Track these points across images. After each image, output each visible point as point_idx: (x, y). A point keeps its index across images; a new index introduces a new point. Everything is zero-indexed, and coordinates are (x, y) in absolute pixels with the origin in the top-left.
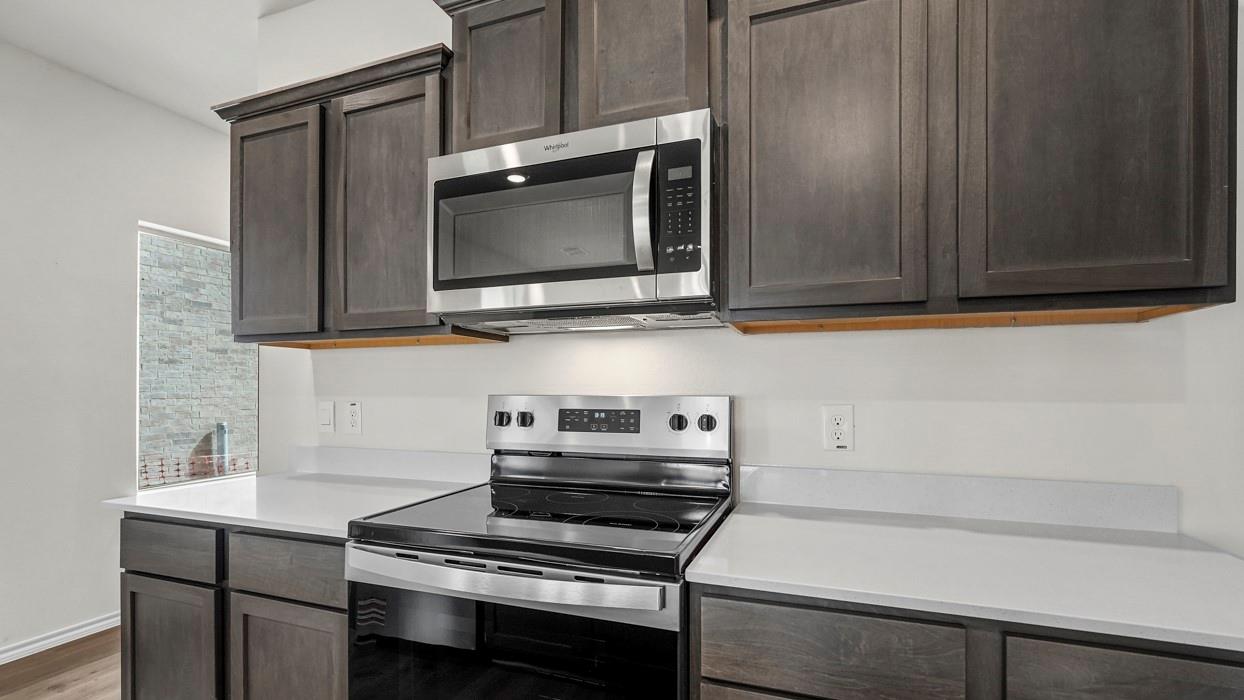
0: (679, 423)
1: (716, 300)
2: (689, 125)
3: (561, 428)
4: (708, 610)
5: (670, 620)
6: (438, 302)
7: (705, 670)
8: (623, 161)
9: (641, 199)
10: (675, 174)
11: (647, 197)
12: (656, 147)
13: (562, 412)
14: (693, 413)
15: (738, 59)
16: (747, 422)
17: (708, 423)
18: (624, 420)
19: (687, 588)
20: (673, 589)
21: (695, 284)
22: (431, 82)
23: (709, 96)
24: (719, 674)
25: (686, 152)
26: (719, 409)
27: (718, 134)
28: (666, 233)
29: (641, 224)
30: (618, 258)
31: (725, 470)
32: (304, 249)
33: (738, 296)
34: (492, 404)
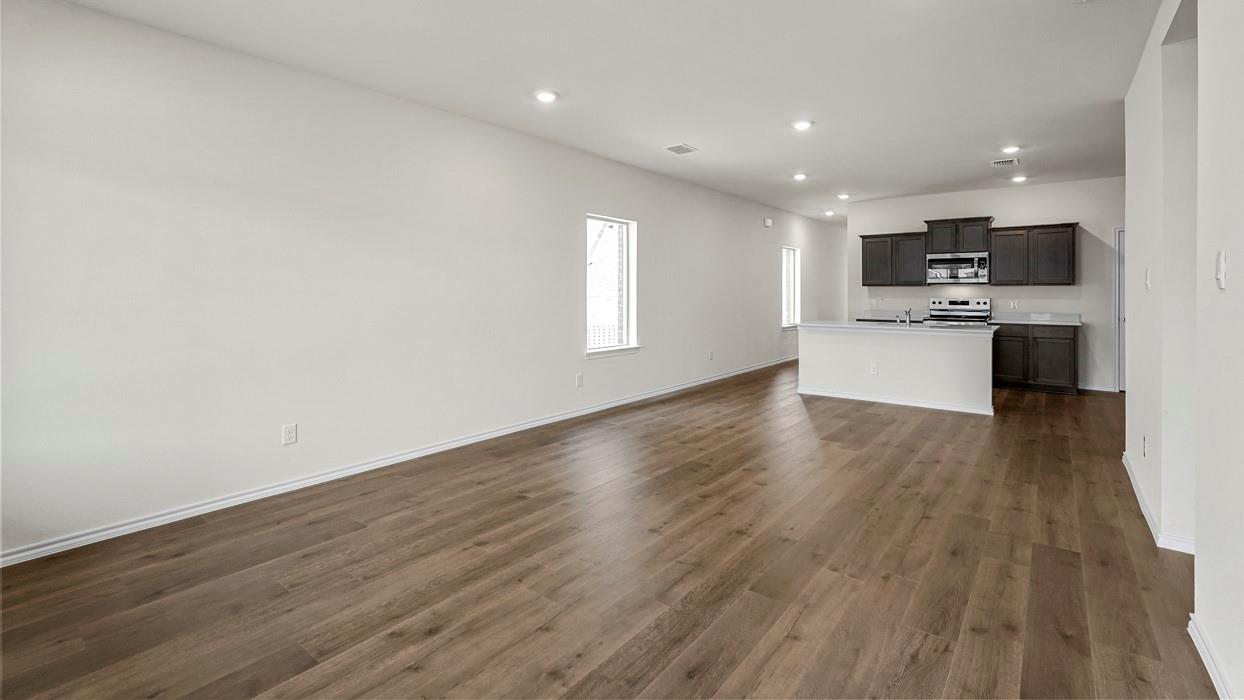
0: (978, 303)
1: (990, 282)
2: (985, 254)
3: (949, 304)
6: (929, 281)
9: (975, 265)
11: (977, 264)
12: (979, 258)
13: (950, 301)
14: (982, 301)
15: (993, 243)
16: (994, 304)
17: (985, 303)
18: (966, 303)
21: (986, 280)
22: (923, 238)
23: (988, 250)
25: (984, 259)
26: (988, 301)
27: (990, 255)
32: (887, 266)
33: (993, 282)
34: (932, 300)
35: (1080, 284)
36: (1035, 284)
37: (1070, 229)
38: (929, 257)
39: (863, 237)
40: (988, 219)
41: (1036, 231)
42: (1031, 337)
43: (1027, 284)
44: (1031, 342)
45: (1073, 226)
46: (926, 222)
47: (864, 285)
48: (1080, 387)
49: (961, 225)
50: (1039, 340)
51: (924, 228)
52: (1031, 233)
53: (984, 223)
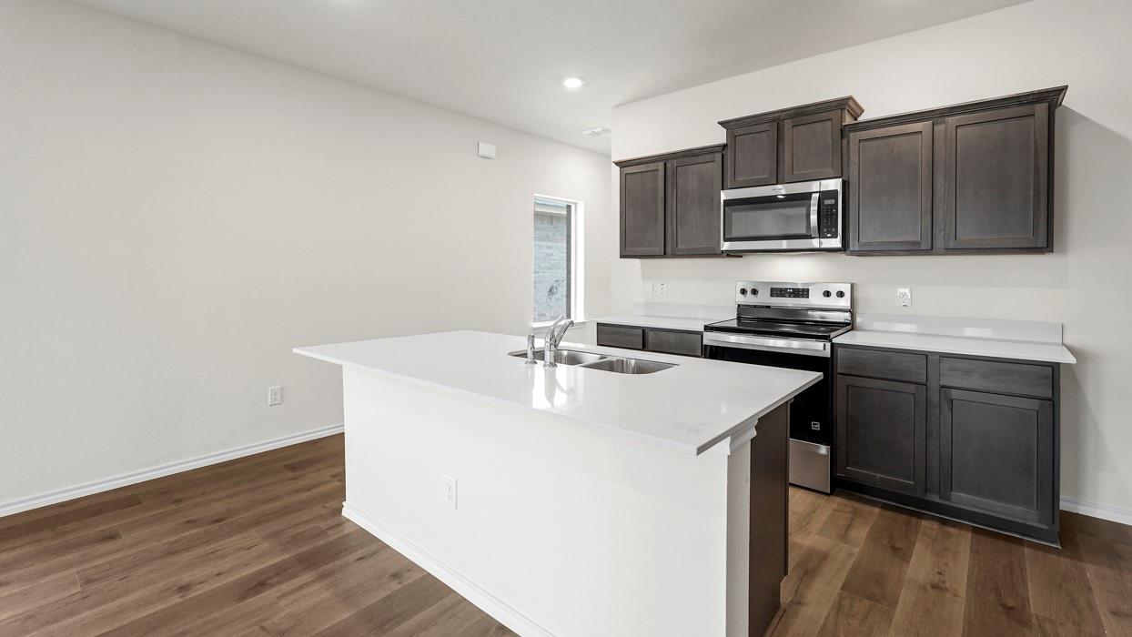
0: (827, 294)
1: (845, 247)
2: (834, 184)
3: (772, 296)
4: (840, 352)
5: (827, 354)
6: (726, 246)
7: (839, 371)
8: (807, 196)
9: (814, 209)
10: (827, 202)
11: (816, 208)
12: (819, 192)
13: (772, 289)
14: (834, 289)
15: (854, 157)
16: (859, 294)
17: (841, 294)
18: (802, 293)
19: (833, 345)
20: (828, 345)
21: (836, 243)
22: (718, 156)
23: (840, 173)
24: (843, 371)
25: (833, 194)
26: (846, 289)
27: (845, 185)
28: (824, 221)
29: (814, 218)
30: (804, 231)
31: (848, 314)
32: (656, 220)
33: (854, 246)
34: (740, 286)
35: (1063, 251)
36: (949, 251)
37: (1041, 109)
38: (724, 196)
39: (621, 164)
40: (844, 105)
41: (952, 121)
42: (934, 385)
43: (930, 251)
44: (935, 396)
45: (1051, 98)
46: (722, 123)
47: (622, 256)
48: (1064, 506)
49: (788, 124)
50: (955, 394)
51: (720, 137)
52: (940, 128)
53: (835, 114)
